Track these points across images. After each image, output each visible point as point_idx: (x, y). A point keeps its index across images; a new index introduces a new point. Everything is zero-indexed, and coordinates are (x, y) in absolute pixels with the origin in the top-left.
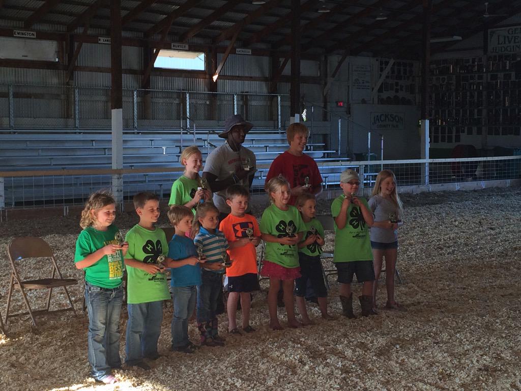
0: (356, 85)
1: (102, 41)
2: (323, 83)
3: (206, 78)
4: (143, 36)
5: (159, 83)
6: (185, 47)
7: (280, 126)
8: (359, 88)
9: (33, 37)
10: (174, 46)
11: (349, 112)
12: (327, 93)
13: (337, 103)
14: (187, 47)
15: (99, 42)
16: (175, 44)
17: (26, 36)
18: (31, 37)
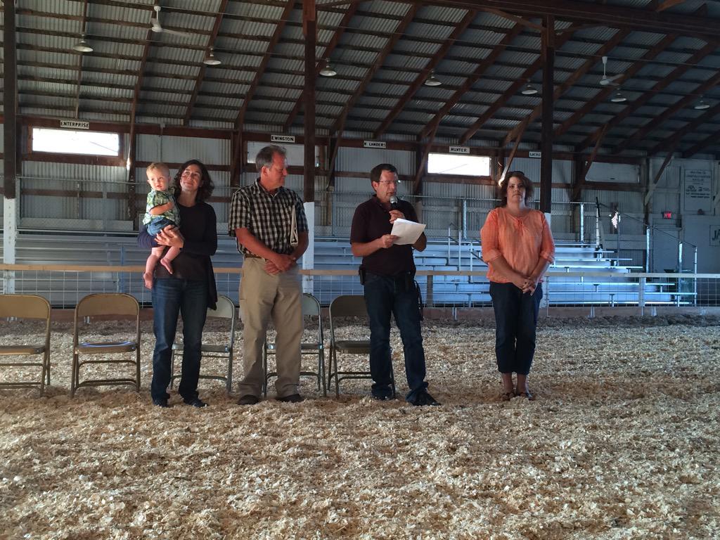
0: (690, 192)
1: (368, 145)
2: (644, 191)
3: (490, 185)
4: (415, 139)
5: (432, 189)
6: (465, 150)
7: (582, 239)
8: (695, 197)
9: (292, 141)
10: (452, 149)
11: (679, 224)
12: (649, 202)
13: (663, 213)
14: (468, 150)
15: (365, 146)
16: (452, 147)
17: (285, 141)
18: (290, 141)
